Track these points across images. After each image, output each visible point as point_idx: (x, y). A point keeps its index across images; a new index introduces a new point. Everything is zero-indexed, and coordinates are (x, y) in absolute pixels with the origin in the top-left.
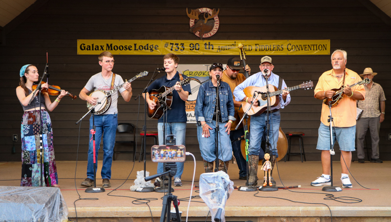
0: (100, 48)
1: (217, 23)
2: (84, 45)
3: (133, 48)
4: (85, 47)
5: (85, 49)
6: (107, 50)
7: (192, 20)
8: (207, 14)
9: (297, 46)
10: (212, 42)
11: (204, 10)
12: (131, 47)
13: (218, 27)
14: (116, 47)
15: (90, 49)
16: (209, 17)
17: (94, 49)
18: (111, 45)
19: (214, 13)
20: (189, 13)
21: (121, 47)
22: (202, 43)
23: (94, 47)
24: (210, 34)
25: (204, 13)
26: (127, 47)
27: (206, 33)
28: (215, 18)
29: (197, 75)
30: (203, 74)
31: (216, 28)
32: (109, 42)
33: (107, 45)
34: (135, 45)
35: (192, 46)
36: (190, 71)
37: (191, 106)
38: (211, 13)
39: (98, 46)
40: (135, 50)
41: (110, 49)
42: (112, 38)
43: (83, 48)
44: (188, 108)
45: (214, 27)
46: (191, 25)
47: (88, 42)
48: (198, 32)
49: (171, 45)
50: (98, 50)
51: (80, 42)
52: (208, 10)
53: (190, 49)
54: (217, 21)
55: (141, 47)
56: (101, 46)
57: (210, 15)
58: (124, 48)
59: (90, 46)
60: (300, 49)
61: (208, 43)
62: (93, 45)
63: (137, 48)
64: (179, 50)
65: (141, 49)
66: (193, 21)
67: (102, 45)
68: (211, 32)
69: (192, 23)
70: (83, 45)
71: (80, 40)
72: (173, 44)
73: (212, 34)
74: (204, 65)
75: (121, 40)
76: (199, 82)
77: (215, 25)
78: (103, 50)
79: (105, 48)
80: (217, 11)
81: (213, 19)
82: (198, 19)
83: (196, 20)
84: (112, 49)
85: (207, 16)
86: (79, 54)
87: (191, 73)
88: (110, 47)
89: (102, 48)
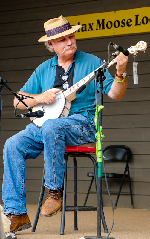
0: (88, 27)
3: (134, 22)
6: (97, 29)
12: (131, 21)
14: (109, 24)
18: (103, 20)
21: (117, 23)
26: (125, 22)
32: (100, 16)
33: (98, 21)
34: (137, 16)
39: (85, 25)
40: (137, 24)
41: (102, 27)
42: (105, 11)
47: (73, 20)
50: (85, 30)
55: (145, 20)
56: (90, 24)
58: (121, 24)
62: (79, 23)
63: (140, 21)
65: (145, 22)
67: (91, 22)
75: (117, 12)
79: (94, 27)
84: (104, 28)
88: (101, 24)
89: (91, 27)
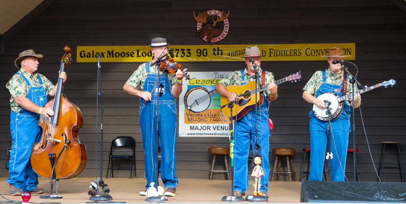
1: (227, 27)
2: (84, 52)
3: (136, 55)
4: (85, 54)
5: (84, 56)
6: (108, 57)
7: (199, 24)
8: (216, 17)
9: (317, 50)
10: (221, 47)
11: (213, 12)
12: (134, 53)
13: (227, 31)
14: (117, 54)
15: (90, 57)
16: (218, 20)
17: (94, 56)
18: (112, 51)
19: (223, 16)
20: (197, 16)
21: (123, 54)
22: (210, 48)
23: (95, 54)
24: (219, 38)
25: (213, 15)
26: (130, 54)
27: (214, 37)
28: (225, 21)
29: (205, 84)
30: (212, 83)
31: (226, 32)
32: (111, 48)
33: (109, 52)
34: (138, 51)
35: (199, 51)
36: (197, 79)
37: (197, 117)
38: (220, 15)
39: (98, 54)
40: (138, 56)
41: (111, 56)
42: (114, 45)
43: (83, 55)
44: (195, 120)
45: (224, 31)
46: (198, 29)
47: (88, 49)
48: (206, 37)
49: (177, 51)
51: (80, 49)
52: (217, 12)
53: (197, 55)
54: (227, 24)
57: (219, 17)
58: (126, 55)
59: (90, 53)
60: (321, 54)
61: (216, 49)
62: (93, 52)
63: (140, 54)
64: (185, 56)
65: (144, 55)
66: (201, 24)
67: (103, 52)
68: (220, 37)
69: (199, 26)
70: (82, 52)
71: (80, 47)
72: (178, 50)
73: (221, 38)
74: (212, 72)
75: (123, 46)
76: (207, 91)
77: (225, 28)
78: (104, 57)
79: (105, 55)
80: (227, 13)
81: (223, 22)
82: (206, 22)
83: (203, 23)
84: (113, 57)
85: (215, 20)
86: (79, 62)
87: (197, 81)
88: (111, 54)
89: (103, 55)
